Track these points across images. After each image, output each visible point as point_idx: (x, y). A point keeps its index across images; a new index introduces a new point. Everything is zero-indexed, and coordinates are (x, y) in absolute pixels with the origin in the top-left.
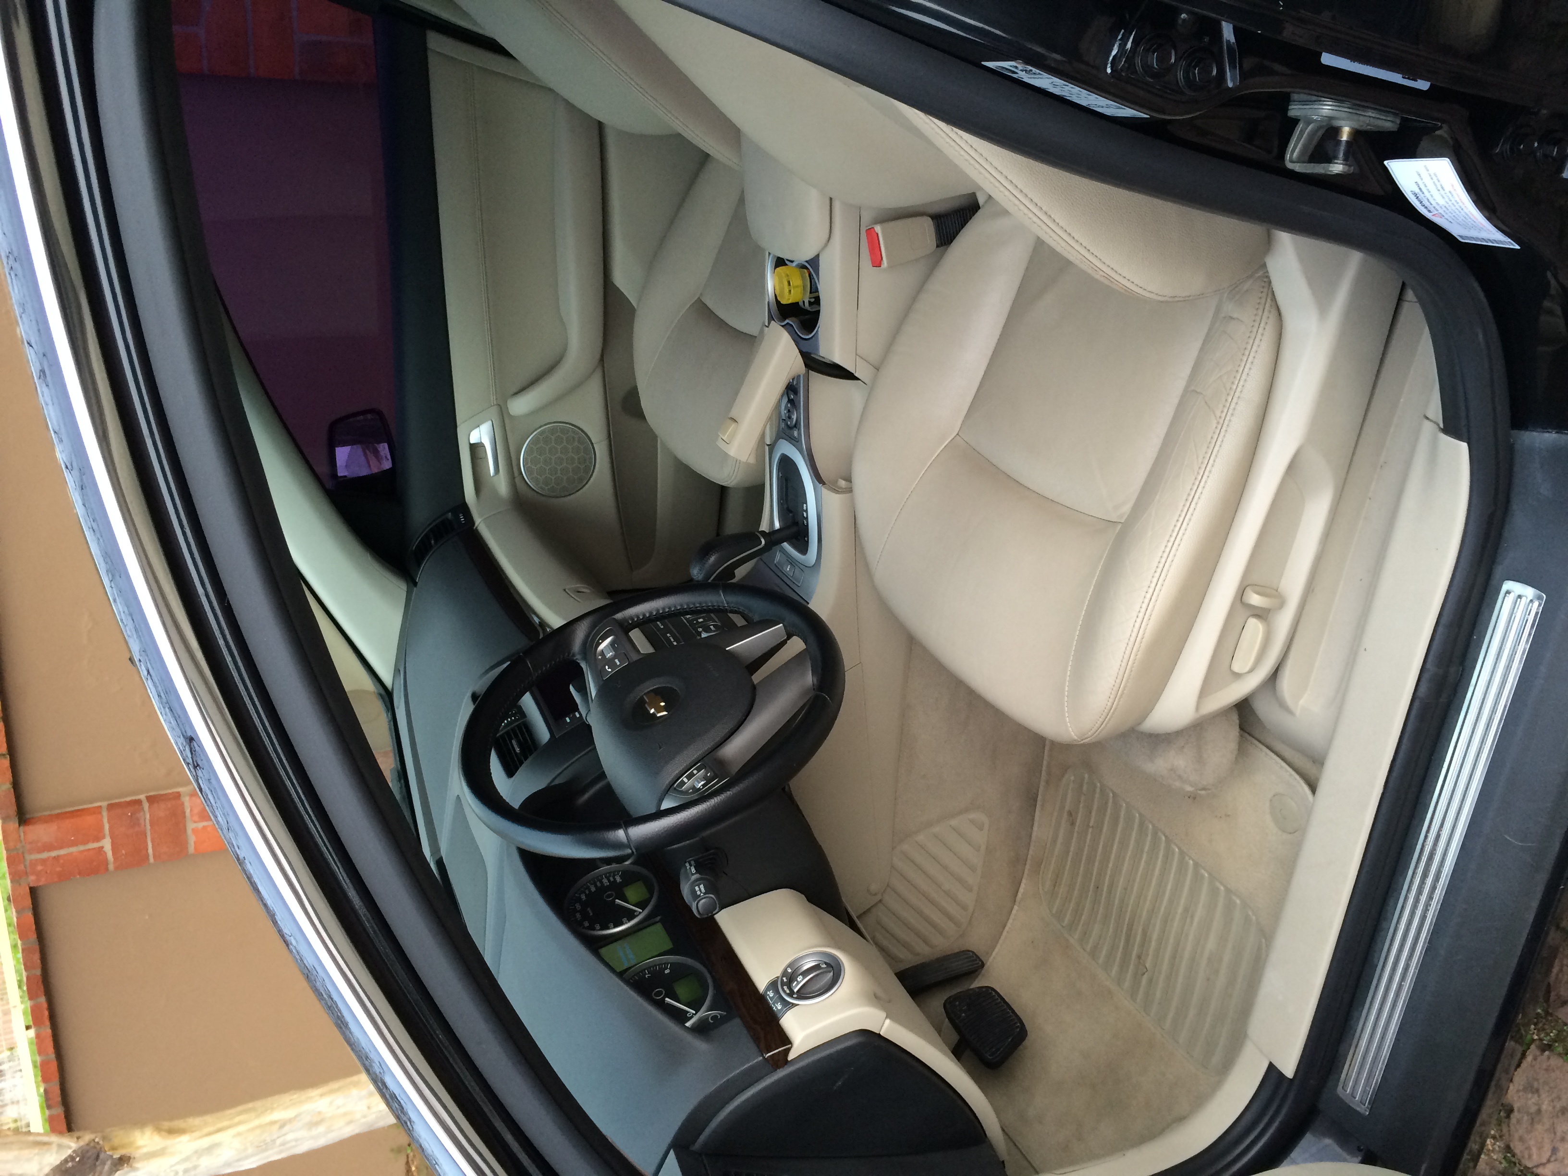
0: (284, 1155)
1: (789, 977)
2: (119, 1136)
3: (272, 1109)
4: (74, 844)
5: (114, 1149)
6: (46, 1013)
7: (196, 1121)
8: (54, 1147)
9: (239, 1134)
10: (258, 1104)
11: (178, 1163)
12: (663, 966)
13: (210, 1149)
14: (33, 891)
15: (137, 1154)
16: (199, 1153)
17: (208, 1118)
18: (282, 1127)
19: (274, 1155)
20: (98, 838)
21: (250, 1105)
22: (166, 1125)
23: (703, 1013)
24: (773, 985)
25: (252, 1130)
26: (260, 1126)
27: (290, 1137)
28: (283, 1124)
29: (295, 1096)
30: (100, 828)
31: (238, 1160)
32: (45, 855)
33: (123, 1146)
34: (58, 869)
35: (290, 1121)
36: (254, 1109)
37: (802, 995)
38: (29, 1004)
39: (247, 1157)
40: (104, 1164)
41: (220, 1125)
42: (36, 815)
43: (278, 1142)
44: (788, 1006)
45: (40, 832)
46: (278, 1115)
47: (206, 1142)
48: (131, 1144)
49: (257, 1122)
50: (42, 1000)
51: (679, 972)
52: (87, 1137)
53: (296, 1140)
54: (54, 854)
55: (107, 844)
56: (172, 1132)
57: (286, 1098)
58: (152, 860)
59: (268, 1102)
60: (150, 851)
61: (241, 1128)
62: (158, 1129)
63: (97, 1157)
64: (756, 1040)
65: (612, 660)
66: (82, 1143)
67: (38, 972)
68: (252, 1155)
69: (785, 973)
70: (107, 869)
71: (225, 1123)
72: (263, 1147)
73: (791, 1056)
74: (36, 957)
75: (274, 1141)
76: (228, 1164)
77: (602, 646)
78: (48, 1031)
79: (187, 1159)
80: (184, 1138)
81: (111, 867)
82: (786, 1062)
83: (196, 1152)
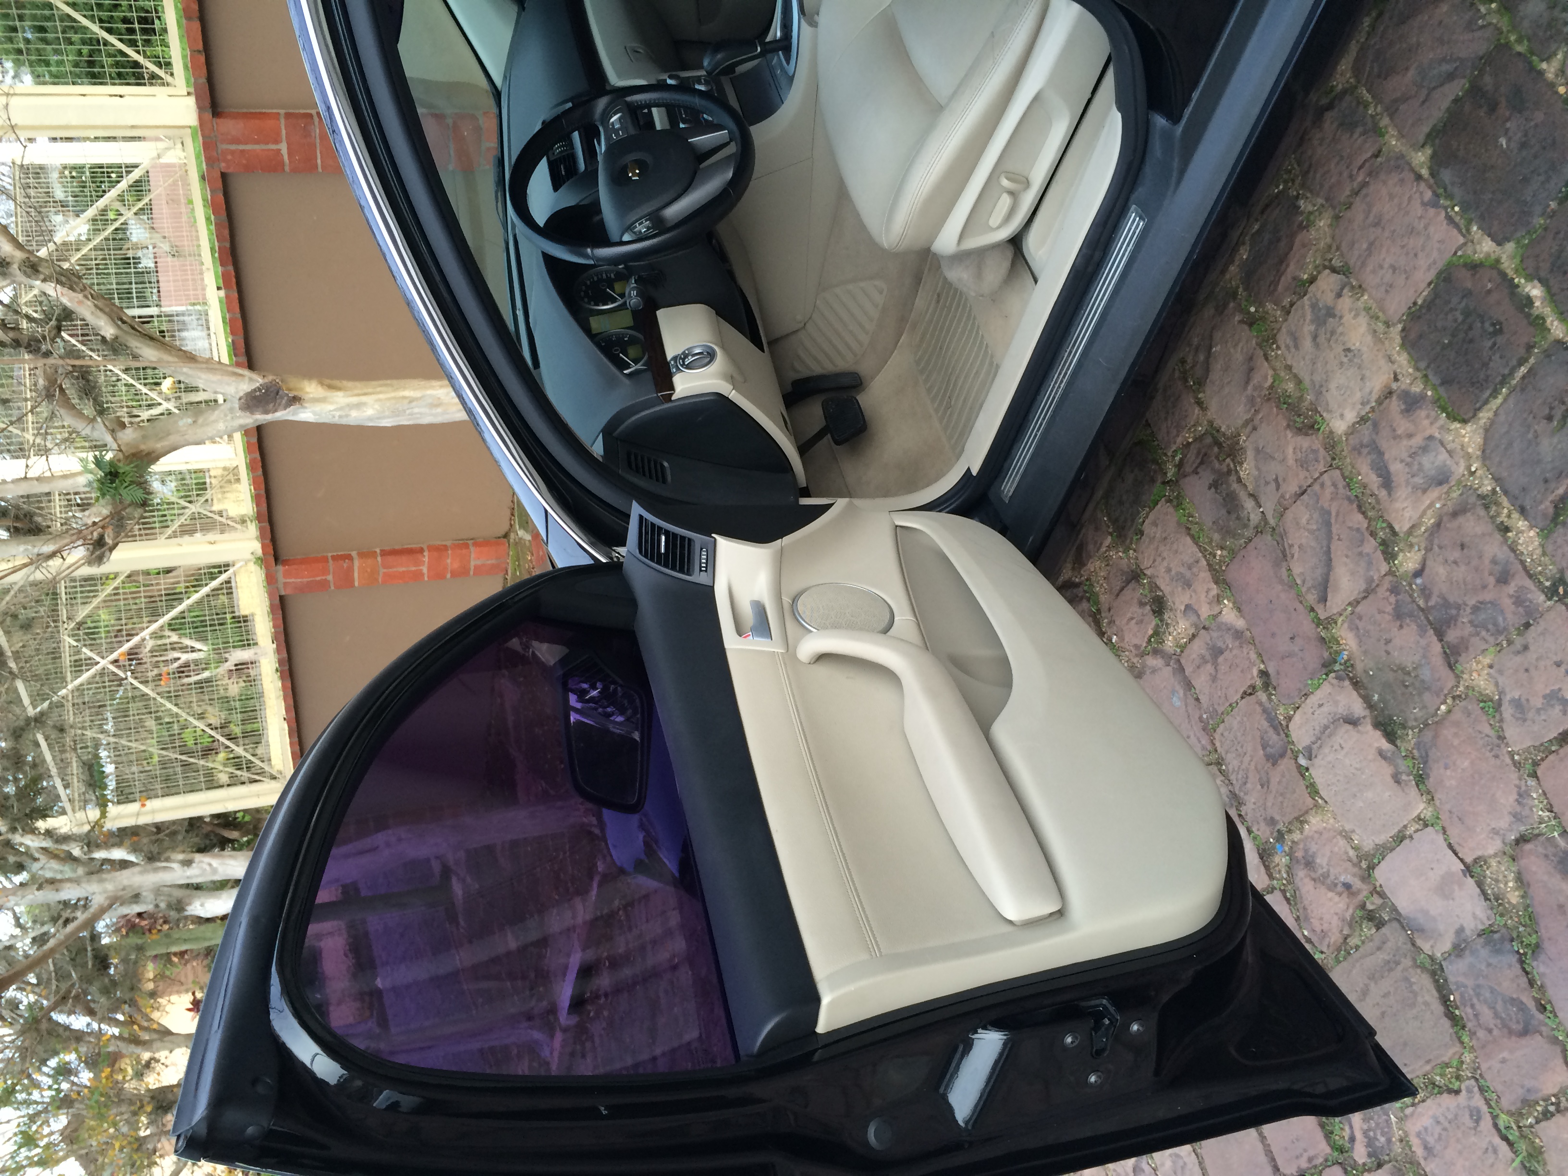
0: (411, 423)
1: (685, 355)
2: (293, 382)
3: (405, 388)
4: (257, 142)
5: (290, 390)
6: (234, 280)
7: (350, 384)
8: (247, 379)
9: (379, 400)
10: (395, 382)
11: (335, 410)
12: (624, 335)
13: (358, 406)
14: (224, 176)
15: (306, 397)
16: (351, 406)
17: (358, 384)
18: (410, 402)
19: (404, 421)
20: (277, 141)
21: (389, 382)
22: (328, 381)
23: (639, 366)
24: (675, 358)
25: (389, 399)
26: (394, 398)
27: (416, 410)
28: (411, 400)
29: (423, 383)
30: (278, 134)
31: (378, 418)
32: (233, 147)
33: (296, 389)
34: (244, 162)
35: (417, 399)
36: (392, 386)
37: (688, 367)
38: (220, 269)
39: (384, 418)
40: (282, 398)
41: (366, 391)
42: (226, 110)
43: (408, 412)
44: (678, 370)
45: (228, 126)
46: (407, 393)
47: (355, 400)
48: (301, 389)
49: (393, 395)
50: (231, 268)
51: (633, 341)
52: (270, 378)
53: (420, 413)
54: (241, 147)
55: (283, 147)
56: (331, 387)
57: (415, 383)
58: (320, 170)
59: (402, 382)
60: (319, 161)
61: (381, 396)
62: (322, 384)
63: (277, 393)
64: (656, 385)
65: (618, 130)
66: (266, 380)
67: (228, 245)
68: (389, 417)
69: (684, 353)
70: (283, 170)
71: (370, 390)
72: (396, 413)
73: (673, 398)
74: (226, 232)
75: (404, 411)
76: (370, 419)
77: (612, 120)
78: (235, 295)
79: (341, 409)
80: (340, 394)
81: (287, 168)
82: (670, 400)
83: (348, 405)
